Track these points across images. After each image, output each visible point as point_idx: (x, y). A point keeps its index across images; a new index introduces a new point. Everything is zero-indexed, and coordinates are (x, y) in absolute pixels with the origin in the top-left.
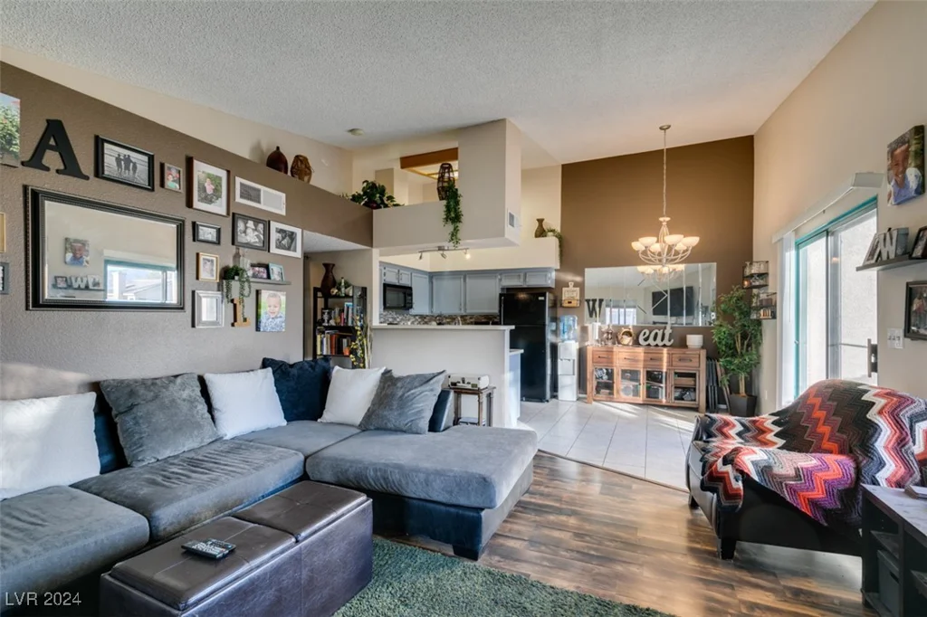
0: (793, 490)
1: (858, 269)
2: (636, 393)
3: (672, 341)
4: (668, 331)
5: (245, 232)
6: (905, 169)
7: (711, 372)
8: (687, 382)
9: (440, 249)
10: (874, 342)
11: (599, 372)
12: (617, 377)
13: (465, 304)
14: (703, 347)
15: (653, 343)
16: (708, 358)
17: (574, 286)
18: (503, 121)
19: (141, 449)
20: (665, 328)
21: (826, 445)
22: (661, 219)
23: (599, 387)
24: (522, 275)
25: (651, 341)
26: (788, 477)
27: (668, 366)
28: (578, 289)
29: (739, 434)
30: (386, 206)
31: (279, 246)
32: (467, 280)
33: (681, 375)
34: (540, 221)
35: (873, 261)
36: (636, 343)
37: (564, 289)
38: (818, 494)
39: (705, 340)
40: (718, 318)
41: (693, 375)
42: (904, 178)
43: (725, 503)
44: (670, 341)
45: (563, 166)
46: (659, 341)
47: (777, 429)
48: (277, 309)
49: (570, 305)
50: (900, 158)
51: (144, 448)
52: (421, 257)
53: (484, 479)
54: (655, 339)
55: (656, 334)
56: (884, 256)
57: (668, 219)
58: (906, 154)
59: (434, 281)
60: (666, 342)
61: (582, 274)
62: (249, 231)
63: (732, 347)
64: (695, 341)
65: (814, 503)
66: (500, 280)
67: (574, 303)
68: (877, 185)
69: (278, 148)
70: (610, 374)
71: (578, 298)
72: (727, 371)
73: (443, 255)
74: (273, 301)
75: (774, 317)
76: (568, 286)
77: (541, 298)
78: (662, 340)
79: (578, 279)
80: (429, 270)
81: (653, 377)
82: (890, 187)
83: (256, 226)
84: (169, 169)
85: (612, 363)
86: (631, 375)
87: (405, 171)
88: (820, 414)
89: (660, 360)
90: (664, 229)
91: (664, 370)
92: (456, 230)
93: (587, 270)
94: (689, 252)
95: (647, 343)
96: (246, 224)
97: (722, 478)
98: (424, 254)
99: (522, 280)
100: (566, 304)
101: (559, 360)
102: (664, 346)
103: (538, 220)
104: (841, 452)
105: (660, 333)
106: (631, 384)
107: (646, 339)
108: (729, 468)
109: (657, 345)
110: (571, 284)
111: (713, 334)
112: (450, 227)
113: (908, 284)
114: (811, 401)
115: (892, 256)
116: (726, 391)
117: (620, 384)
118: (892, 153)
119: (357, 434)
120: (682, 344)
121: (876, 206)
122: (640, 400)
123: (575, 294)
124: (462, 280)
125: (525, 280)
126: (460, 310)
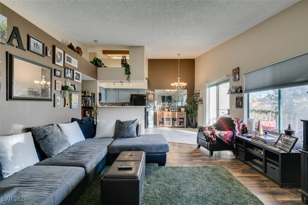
0: (224, 139)
1: (227, 94)
2: (169, 124)
3: (178, 110)
4: (176, 107)
5: (68, 73)
6: (236, 75)
7: (187, 117)
8: (182, 120)
9: (121, 82)
10: (229, 109)
11: (160, 119)
12: (165, 120)
14: (185, 111)
15: (173, 111)
16: (187, 114)
17: (152, 95)
18: (143, 47)
19: (53, 151)
20: (175, 106)
21: (226, 129)
22: (178, 78)
23: (160, 123)
24: (137, 91)
25: (172, 110)
26: (223, 136)
28: (153, 95)
29: (208, 130)
30: (101, 67)
31: (76, 79)
32: (119, 91)
33: (180, 119)
35: (230, 92)
36: (169, 111)
37: (149, 95)
38: (228, 139)
39: (185, 110)
40: (188, 104)
41: (183, 119)
42: (236, 77)
43: (212, 143)
45: (148, 59)
46: (174, 110)
47: (215, 128)
48: (76, 101)
49: (151, 100)
50: (235, 73)
51: (54, 150)
52: (114, 84)
53: (166, 145)
54: (173, 109)
55: (173, 108)
56: (232, 92)
57: (180, 78)
58: (236, 72)
59: (107, 92)
60: (176, 110)
61: (154, 91)
62: (69, 73)
63: (191, 111)
64: (183, 110)
65: (227, 141)
66: (130, 92)
67: (152, 100)
68: (229, 77)
69: (71, 43)
70: (163, 119)
71: (153, 98)
72: (190, 117)
73: (122, 84)
74: (75, 98)
75: (202, 103)
76: (150, 94)
77: (145, 98)
78: (175, 109)
79: (153, 92)
80: (105, 88)
81: (174, 120)
82: (233, 78)
83: (70, 71)
84: (49, 49)
85: (163, 116)
86: (168, 119)
87: (103, 55)
88: (224, 124)
89: (176, 115)
90: (179, 81)
91: (177, 117)
92: (129, 77)
93: (155, 90)
94: (184, 87)
96: (68, 70)
97: (211, 138)
98: (115, 83)
99: (137, 92)
100: (149, 100)
101: (149, 116)
102: (176, 111)
104: (229, 130)
105: (174, 108)
106: (168, 122)
107: (171, 110)
108: (212, 136)
109: (174, 111)
110: (151, 94)
111: (187, 108)
112: (127, 76)
113: (236, 97)
114: (221, 121)
115: (234, 92)
116: (190, 122)
117: (165, 122)
118: (233, 71)
119: (114, 140)
120: (180, 110)
121: (229, 81)
122: (170, 126)
123: (152, 97)
124: (117, 91)
125: (138, 92)
126: (117, 101)
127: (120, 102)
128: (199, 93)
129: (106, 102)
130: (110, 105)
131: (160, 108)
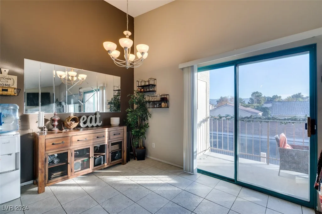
2: (86, 167)
3: (101, 122)
4: (98, 116)
8: (117, 148)
12: (71, 158)
15: (90, 125)
22: (125, 33)
23: (52, 171)
25: (88, 124)
27: (108, 140)
33: (113, 144)
36: (79, 127)
39: (121, 121)
41: (120, 143)
44: (100, 122)
46: (94, 124)
49: (5, 93)
54: (91, 122)
55: (91, 118)
57: (130, 34)
60: (98, 123)
61: (22, 66)
64: (115, 121)
67: (11, 92)
71: (15, 86)
78: (96, 122)
79: (15, 68)
91: (106, 143)
95: (86, 125)
102: (98, 126)
105: (94, 117)
107: (85, 123)
109: (93, 126)
122: (89, 171)
128: (154, 86)
131: (46, 120)
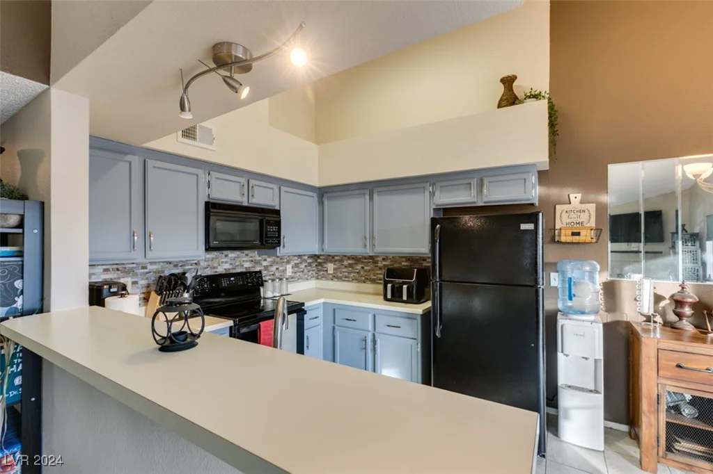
13: (373, 237)
17: (582, 201)
24: (474, 182)
28: (591, 206)
32: (375, 196)
34: (508, 82)
37: (559, 209)
49: (576, 239)
59: (326, 202)
66: (432, 194)
67: (586, 236)
71: (593, 224)
76: (569, 201)
77: (524, 227)
80: (317, 184)
93: (612, 166)
99: (474, 191)
100: (565, 238)
103: (503, 81)
110: (575, 198)
123: (584, 218)
124: (367, 197)
125: (480, 190)
126: (365, 246)
127: (380, 249)
129: (323, 250)
130: (346, 263)
